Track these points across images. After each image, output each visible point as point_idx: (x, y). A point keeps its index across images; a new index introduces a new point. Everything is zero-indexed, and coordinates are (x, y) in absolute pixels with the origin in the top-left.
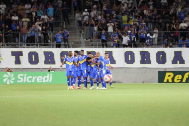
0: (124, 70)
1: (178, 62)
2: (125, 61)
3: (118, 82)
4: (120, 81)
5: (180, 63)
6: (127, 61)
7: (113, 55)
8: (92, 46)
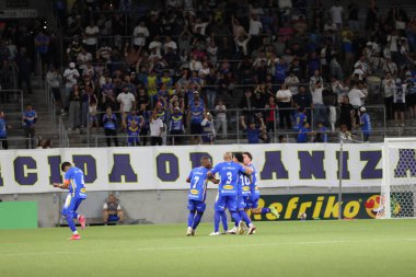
0: (155, 195)
1: (274, 174)
2: (159, 176)
3: (144, 222)
4: (148, 219)
5: (278, 177)
6: (162, 175)
7: (132, 163)
8: (84, 143)
